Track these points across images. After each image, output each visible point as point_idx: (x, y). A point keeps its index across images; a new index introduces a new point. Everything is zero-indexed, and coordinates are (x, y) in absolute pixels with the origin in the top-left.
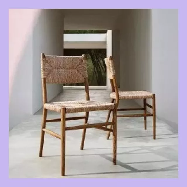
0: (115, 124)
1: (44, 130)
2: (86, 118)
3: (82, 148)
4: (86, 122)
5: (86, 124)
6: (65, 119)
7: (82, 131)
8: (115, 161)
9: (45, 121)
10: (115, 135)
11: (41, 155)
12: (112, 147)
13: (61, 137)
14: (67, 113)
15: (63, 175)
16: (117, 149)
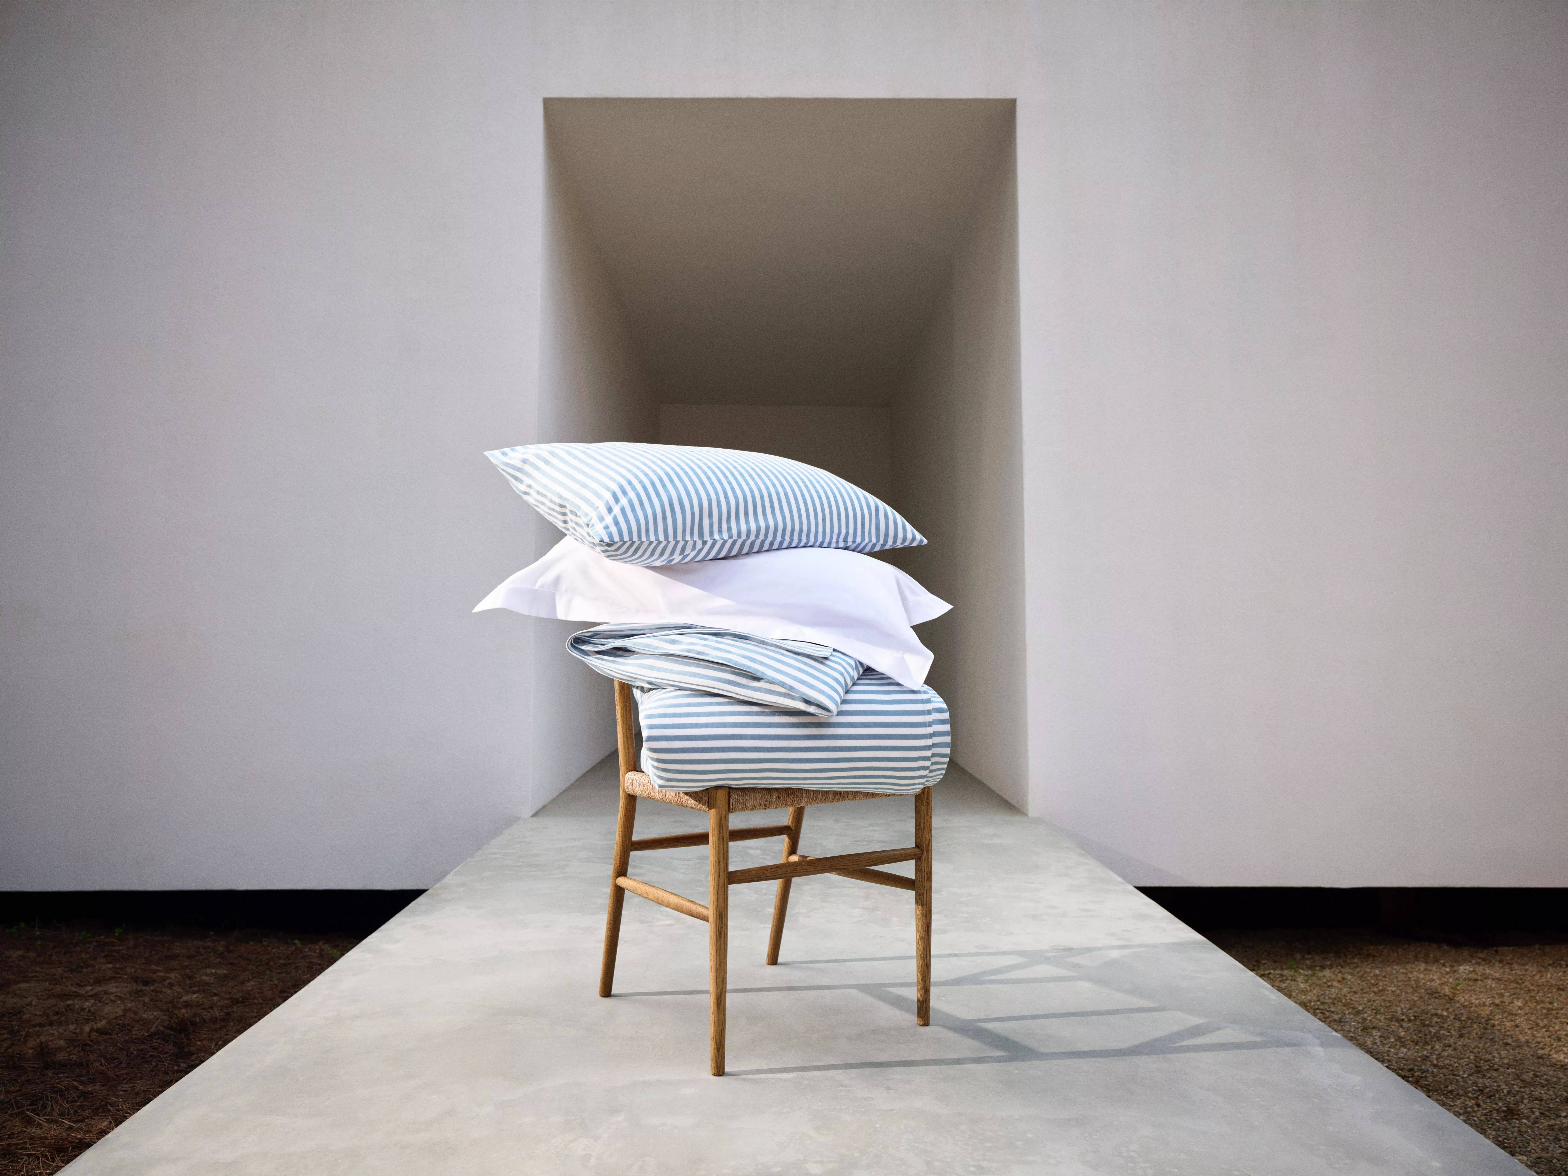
0: (924, 857)
1: (622, 881)
2: (793, 832)
3: (773, 960)
4: (793, 851)
5: (794, 858)
6: (726, 836)
7: (774, 886)
8: (923, 1011)
9: (629, 845)
10: (924, 902)
11: (606, 991)
12: (915, 954)
13: (711, 912)
14: (734, 811)
15: (719, 1070)
16: (934, 964)
